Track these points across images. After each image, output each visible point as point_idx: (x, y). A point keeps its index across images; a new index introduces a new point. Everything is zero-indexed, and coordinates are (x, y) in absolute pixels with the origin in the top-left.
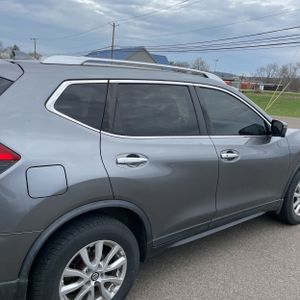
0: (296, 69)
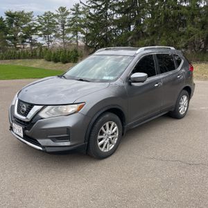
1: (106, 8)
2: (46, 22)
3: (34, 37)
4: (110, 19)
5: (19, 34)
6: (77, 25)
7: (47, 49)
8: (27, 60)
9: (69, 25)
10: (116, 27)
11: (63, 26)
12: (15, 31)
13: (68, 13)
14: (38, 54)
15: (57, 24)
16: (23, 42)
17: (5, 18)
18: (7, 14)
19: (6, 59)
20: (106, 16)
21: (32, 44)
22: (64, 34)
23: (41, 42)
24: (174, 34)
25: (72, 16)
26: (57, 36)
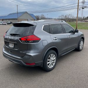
0: (69, 16)
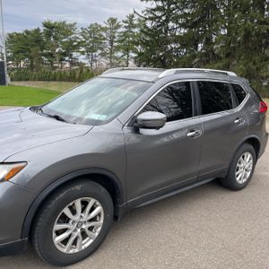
1: (167, 21)
2: (90, 37)
3: (75, 54)
4: (172, 35)
5: (57, 50)
6: (129, 42)
7: (88, 71)
8: (64, 83)
9: (119, 41)
10: (178, 46)
11: (111, 42)
12: (52, 46)
13: (119, 26)
14: (77, 76)
15: (104, 39)
16: (62, 60)
17: (42, 29)
18: (45, 25)
19: (39, 80)
20: (166, 31)
21: (72, 64)
22: (111, 53)
23: (83, 61)
24: (256, 58)
25: (124, 30)
26: (103, 55)
